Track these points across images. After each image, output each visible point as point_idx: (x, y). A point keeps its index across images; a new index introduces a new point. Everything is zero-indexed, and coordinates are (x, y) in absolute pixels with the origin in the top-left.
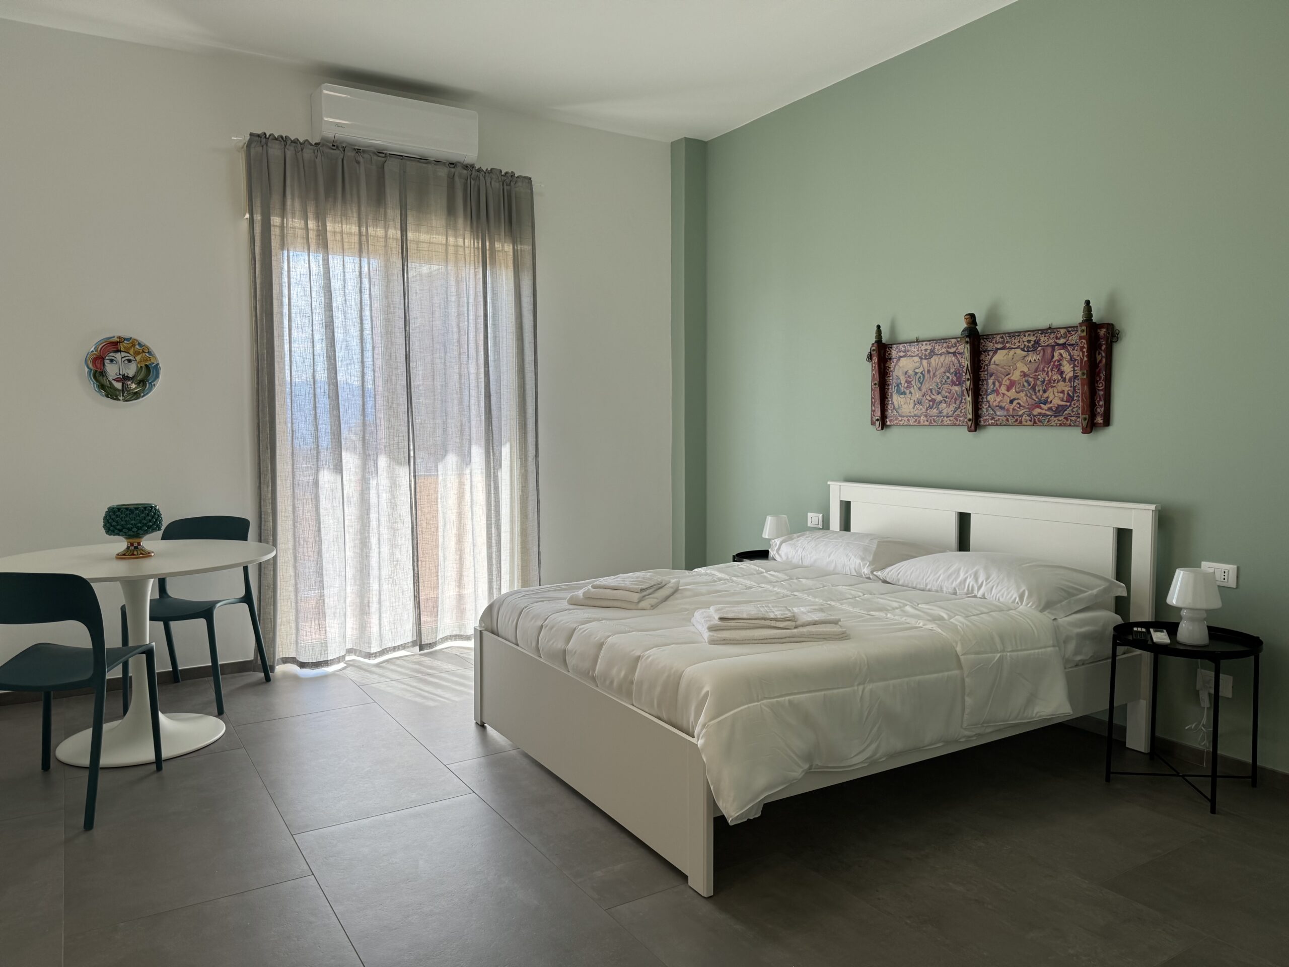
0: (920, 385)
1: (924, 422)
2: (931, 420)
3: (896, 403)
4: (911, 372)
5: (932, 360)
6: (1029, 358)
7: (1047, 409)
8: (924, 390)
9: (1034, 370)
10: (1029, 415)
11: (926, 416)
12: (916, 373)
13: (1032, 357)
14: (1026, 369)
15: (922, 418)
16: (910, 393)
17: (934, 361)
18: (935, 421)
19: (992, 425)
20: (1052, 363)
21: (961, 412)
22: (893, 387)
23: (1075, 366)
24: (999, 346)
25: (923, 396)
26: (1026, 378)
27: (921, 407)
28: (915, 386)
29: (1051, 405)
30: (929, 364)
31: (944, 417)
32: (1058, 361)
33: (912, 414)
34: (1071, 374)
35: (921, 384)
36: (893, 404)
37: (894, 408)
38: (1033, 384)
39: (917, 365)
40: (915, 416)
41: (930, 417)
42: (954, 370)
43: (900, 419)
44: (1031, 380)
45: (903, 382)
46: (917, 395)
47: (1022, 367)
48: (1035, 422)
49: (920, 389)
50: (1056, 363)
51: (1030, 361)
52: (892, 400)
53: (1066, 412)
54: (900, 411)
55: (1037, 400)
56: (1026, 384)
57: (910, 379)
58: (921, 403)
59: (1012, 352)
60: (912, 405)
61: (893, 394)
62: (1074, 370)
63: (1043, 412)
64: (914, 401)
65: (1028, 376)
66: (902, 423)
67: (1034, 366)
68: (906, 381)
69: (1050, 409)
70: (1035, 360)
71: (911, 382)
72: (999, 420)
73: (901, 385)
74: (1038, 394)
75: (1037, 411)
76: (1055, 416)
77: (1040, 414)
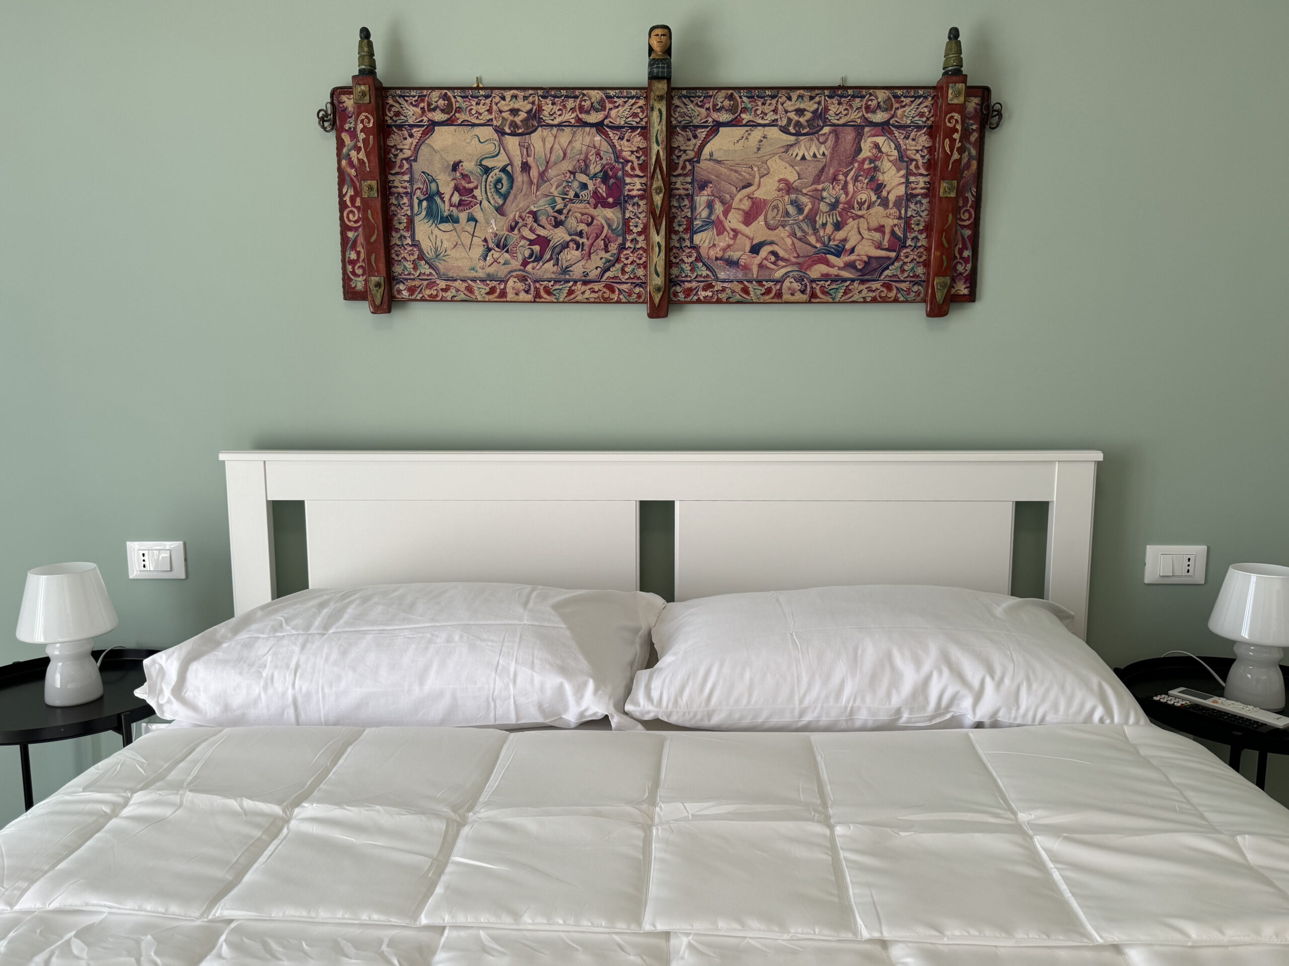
0: (501, 202)
1: (517, 294)
2: (537, 289)
3: (426, 245)
4: (469, 166)
5: (536, 138)
6: (800, 151)
7: (842, 265)
8: (513, 211)
9: (811, 179)
10: (800, 280)
11: (523, 279)
12: (487, 170)
13: (808, 150)
14: (792, 177)
15: (510, 283)
16: (472, 219)
17: (540, 140)
18: (549, 292)
19: (707, 301)
20: (856, 165)
21: (623, 272)
22: (416, 202)
23: (909, 173)
24: (724, 117)
25: (512, 229)
26: (793, 196)
27: (507, 255)
28: (485, 203)
29: (852, 257)
30: (527, 148)
31: (575, 282)
32: (872, 161)
33: (481, 274)
34: (901, 190)
35: (505, 197)
36: (416, 244)
37: (421, 257)
38: (811, 210)
39: (490, 148)
40: (490, 277)
41: (535, 282)
42: (598, 168)
43: (442, 284)
44: (804, 200)
45: (447, 189)
46: (494, 226)
47: (782, 170)
48: (813, 295)
49: (500, 210)
50: (866, 166)
51: (803, 158)
52: (413, 237)
53: (887, 272)
54: (441, 266)
55: (818, 245)
56: (791, 210)
57: (470, 182)
58: (505, 246)
59: (757, 133)
60: (478, 251)
61: (417, 219)
62: (908, 183)
63: (834, 271)
64: (485, 240)
65: (798, 191)
66: (449, 295)
67: (811, 170)
68: (457, 189)
69: (850, 265)
70: (815, 156)
71: (471, 190)
72: (724, 290)
73: (442, 199)
74: (821, 233)
75: (817, 271)
76: (863, 282)
77: (825, 277)
